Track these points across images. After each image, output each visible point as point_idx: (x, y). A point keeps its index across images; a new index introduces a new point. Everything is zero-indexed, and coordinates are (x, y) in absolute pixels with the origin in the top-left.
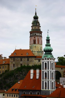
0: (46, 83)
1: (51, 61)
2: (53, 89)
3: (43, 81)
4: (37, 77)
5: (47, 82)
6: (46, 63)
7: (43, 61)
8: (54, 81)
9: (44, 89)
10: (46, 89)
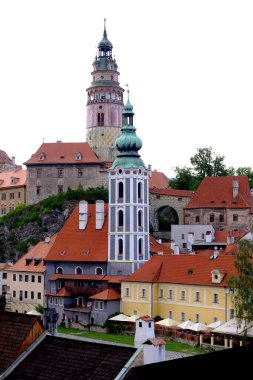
0: (121, 241)
1: (135, 176)
2: (141, 258)
3: (113, 237)
4: (99, 225)
5: (124, 239)
6: (121, 185)
7: (113, 177)
8: (146, 236)
9: (116, 257)
10: (120, 258)
